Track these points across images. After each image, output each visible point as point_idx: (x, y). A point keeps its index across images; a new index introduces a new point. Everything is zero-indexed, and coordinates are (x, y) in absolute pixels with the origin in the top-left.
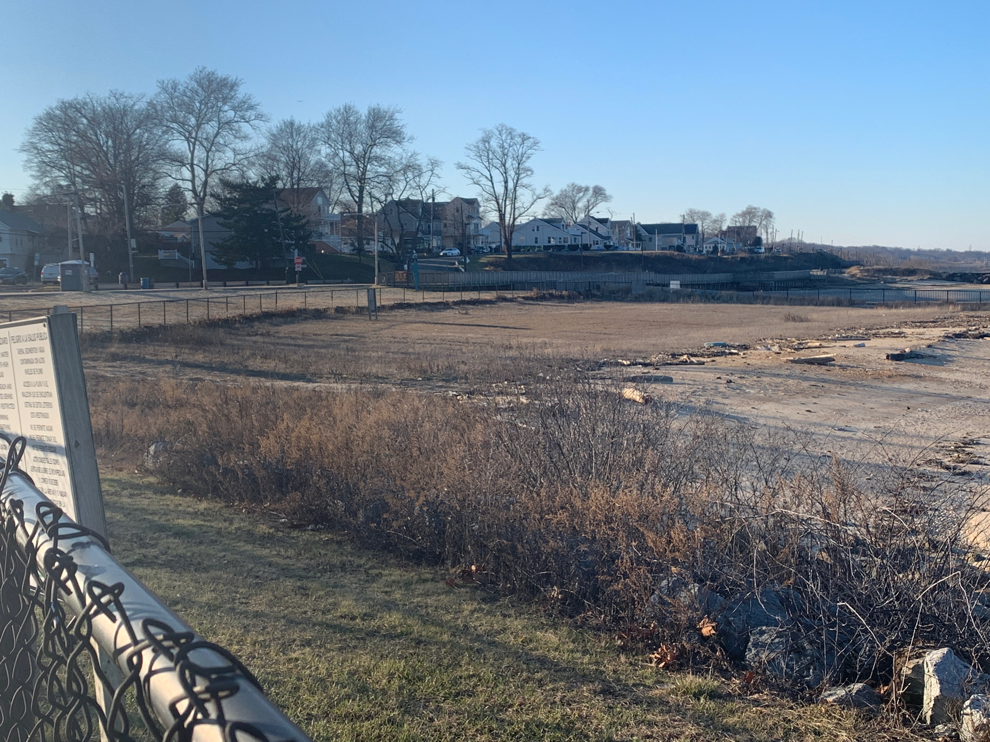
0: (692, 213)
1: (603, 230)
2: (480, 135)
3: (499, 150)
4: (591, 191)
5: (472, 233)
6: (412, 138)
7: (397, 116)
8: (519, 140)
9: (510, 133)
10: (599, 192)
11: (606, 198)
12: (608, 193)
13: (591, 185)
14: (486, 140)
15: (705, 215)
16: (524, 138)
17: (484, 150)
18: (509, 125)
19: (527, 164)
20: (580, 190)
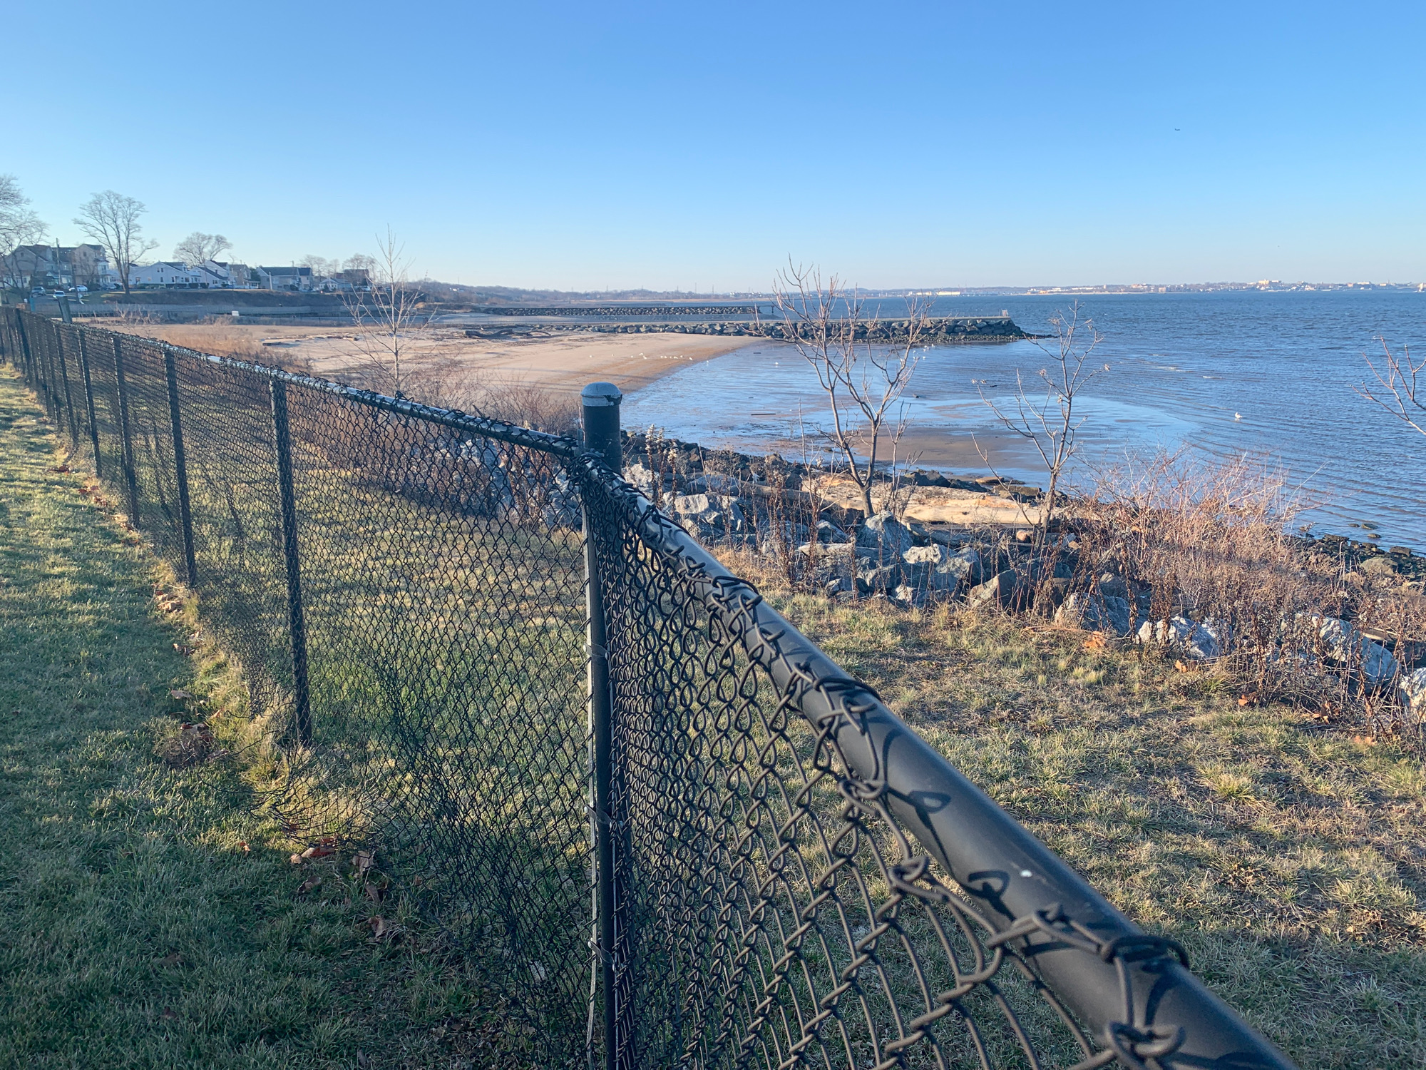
0: (309, 258)
1: (222, 272)
2: (92, 198)
3: (109, 211)
4: (214, 240)
5: (100, 273)
6: (28, 200)
7: (12, 182)
8: (126, 204)
9: (117, 197)
10: (220, 240)
11: (228, 246)
12: (228, 241)
13: (214, 235)
14: (97, 202)
15: (320, 261)
16: (131, 202)
17: (95, 208)
18: (116, 191)
19: (137, 221)
20: (204, 238)
